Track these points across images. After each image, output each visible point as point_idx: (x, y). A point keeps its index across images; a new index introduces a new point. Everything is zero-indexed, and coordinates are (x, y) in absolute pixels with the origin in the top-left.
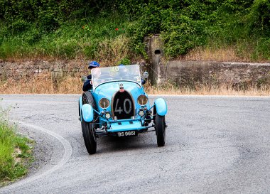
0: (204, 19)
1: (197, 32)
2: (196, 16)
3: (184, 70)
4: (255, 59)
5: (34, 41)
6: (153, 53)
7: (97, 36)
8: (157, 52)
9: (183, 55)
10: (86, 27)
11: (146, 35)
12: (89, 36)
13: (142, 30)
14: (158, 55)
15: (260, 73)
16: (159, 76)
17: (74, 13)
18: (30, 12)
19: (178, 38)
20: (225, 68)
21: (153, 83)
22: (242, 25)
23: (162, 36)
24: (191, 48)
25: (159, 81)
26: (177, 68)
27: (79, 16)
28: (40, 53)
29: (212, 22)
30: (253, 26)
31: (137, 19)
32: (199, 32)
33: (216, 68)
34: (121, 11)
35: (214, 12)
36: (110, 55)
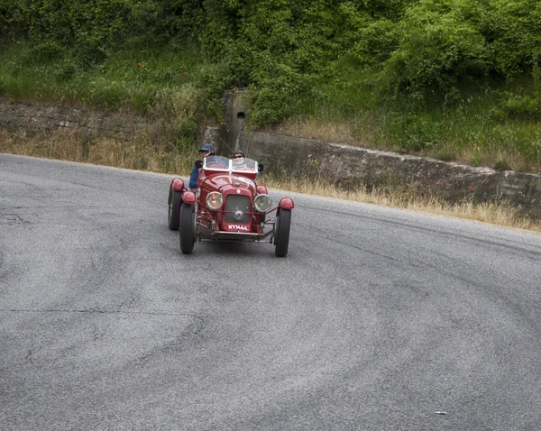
0: (316, 72)
1: (300, 91)
2: (304, 67)
3: (272, 148)
4: (375, 145)
5: (64, 78)
6: (235, 116)
7: (156, 80)
8: (241, 115)
9: (274, 125)
10: (143, 64)
11: (227, 87)
13: (221, 79)
14: (241, 120)
15: (380, 167)
17: (130, 40)
18: (66, 30)
19: (270, 99)
20: (331, 153)
22: (370, 87)
23: (248, 92)
24: (287, 116)
26: (263, 144)
27: (137, 46)
28: (69, 97)
30: (384, 92)
31: (216, 62)
32: (303, 91)
33: (319, 150)
35: (333, 63)
36: (169, 113)
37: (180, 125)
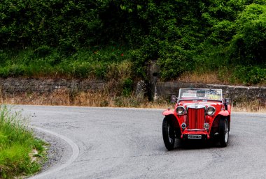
0: (193, 49)
1: (187, 59)
2: (186, 47)
4: (232, 83)
5: (55, 63)
6: (152, 75)
7: (106, 60)
8: (155, 74)
9: (175, 77)
10: (98, 53)
11: (146, 61)
12: (99, 60)
13: (143, 57)
14: (155, 77)
15: (237, 94)
16: (156, 94)
17: (89, 41)
18: (52, 39)
19: (171, 64)
21: (151, 99)
22: (223, 55)
23: (159, 62)
24: (182, 72)
25: (155, 98)
26: (170, 88)
27: (92, 44)
28: (60, 72)
29: (200, 52)
30: (232, 56)
31: (139, 48)
32: (189, 59)
34: (126, 41)
35: (201, 44)
36: (116, 76)
37: (123, 82)
